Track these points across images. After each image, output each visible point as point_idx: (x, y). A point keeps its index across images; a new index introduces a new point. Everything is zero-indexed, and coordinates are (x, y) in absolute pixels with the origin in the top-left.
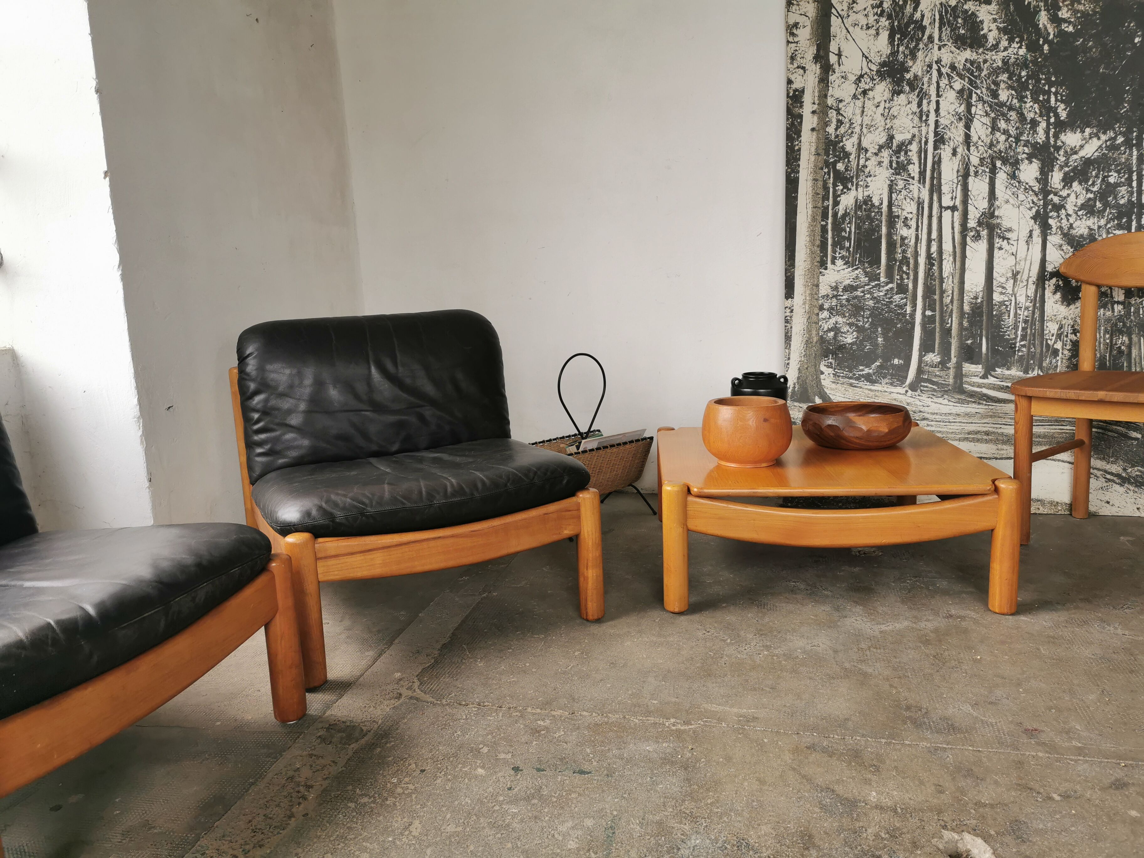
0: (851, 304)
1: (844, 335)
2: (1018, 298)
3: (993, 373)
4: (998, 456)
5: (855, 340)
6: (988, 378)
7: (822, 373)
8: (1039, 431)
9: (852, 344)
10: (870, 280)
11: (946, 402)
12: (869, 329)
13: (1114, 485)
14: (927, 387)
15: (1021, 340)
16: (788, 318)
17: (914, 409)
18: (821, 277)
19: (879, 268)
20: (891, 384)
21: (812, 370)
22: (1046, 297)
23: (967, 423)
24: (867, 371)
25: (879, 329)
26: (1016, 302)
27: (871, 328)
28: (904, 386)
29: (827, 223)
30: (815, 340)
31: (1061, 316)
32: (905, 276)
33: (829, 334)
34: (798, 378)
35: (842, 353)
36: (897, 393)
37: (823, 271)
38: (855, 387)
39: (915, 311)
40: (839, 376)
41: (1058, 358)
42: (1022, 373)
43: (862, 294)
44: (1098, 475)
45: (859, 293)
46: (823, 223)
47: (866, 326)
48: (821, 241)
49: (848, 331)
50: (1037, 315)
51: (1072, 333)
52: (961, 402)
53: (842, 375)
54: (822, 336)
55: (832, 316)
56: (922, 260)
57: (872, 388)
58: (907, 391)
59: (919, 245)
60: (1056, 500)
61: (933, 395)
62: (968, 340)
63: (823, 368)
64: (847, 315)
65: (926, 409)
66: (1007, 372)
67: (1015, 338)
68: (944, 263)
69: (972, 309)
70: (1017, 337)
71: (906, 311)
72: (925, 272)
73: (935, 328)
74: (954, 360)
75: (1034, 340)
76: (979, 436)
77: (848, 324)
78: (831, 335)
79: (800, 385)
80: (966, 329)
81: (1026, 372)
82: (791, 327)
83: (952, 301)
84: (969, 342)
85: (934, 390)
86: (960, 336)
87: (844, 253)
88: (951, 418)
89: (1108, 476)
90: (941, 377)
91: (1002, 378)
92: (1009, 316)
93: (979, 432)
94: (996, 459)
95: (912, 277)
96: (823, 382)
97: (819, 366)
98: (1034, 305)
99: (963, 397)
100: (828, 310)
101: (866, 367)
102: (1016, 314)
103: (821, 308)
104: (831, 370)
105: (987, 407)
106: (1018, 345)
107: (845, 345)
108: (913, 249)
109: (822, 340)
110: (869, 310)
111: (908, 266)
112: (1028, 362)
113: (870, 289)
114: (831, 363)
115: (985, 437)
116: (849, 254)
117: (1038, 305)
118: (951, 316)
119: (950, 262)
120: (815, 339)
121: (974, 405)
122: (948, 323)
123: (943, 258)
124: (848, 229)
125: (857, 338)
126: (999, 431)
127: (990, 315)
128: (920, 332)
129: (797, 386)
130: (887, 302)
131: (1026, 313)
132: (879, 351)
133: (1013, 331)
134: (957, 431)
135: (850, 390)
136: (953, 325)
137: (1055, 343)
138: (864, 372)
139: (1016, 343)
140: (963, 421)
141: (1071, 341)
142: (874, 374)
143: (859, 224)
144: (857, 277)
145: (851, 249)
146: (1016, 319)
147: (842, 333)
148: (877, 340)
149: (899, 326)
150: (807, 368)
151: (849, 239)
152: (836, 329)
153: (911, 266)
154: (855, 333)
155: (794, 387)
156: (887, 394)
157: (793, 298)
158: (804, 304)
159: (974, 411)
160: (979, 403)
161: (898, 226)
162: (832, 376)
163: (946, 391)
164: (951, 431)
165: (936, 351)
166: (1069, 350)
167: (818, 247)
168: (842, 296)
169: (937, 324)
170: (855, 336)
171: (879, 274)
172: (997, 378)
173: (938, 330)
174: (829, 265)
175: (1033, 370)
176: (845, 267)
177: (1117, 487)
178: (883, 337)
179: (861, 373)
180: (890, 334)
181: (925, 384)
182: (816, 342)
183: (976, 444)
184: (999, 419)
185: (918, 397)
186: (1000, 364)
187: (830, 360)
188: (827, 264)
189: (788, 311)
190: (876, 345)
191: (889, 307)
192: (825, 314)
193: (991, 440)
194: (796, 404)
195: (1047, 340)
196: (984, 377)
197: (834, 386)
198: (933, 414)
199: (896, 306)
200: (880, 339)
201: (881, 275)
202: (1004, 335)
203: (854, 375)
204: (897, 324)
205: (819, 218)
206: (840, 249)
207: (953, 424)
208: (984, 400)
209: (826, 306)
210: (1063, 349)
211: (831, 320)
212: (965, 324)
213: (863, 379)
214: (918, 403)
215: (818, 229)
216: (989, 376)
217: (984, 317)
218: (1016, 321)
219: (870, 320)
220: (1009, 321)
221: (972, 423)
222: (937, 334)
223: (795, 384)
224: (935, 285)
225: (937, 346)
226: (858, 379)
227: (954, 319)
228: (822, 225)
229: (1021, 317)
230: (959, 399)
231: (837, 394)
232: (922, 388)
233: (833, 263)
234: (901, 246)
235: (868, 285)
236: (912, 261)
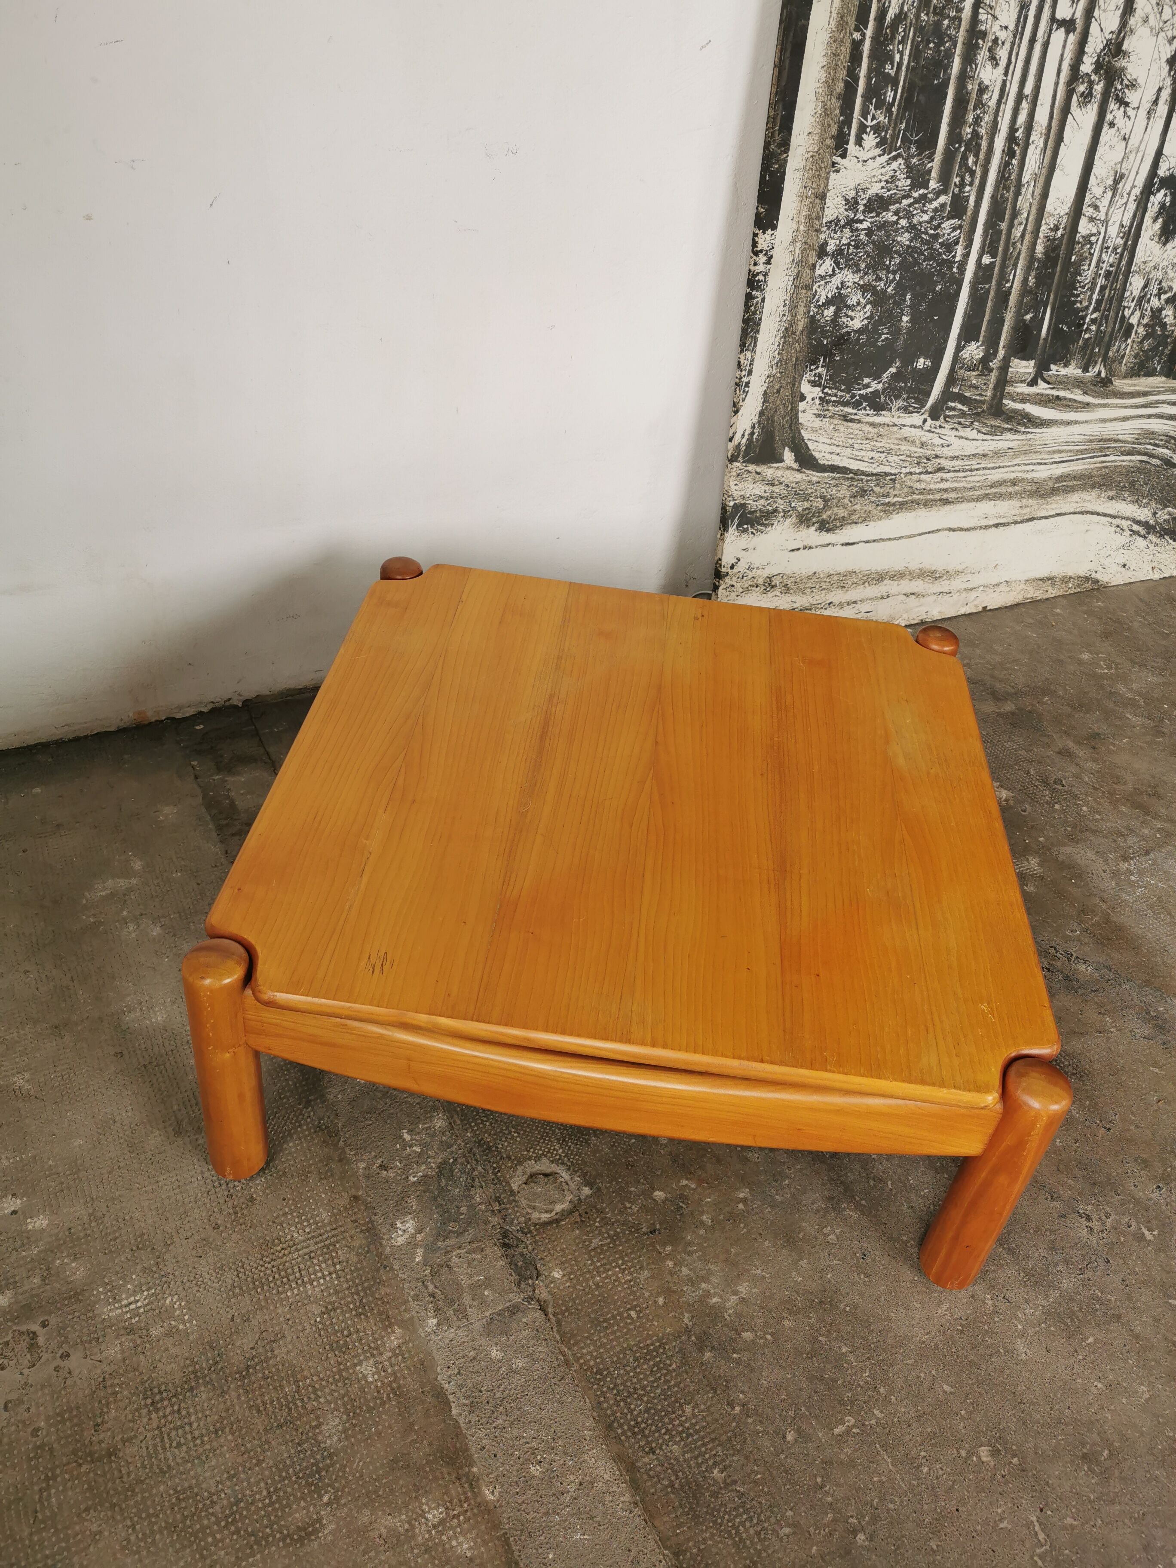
0: (874, 242)
1: (850, 313)
2: (1109, 229)
3: (1045, 374)
4: (1019, 519)
5: (866, 322)
6: (1036, 384)
7: (803, 398)
8: (1076, 468)
9: (860, 331)
10: (914, 186)
11: (973, 434)
12: (893, 296)
13: (1137, 537)
14: (954, 409)
15: (1094, 311)
16: (761, 277)
17: (929, 453)
18: (833, 176)
19: (931, 158)
20: (906, 410)
21: (786, 393)
22: (1144, 227)
23: (993, 468)
24: (876, 386)
25: (908, 297)
26: (1104, 237)
27: (897, 292)
28: (923, 411)
29: (863, 35)
30: (800, 328)
31: (1152, 264)
32: (968, 178)
33: (826, 313)
34: (761, 413)
35: (842, 353)
36: (911, 426)
37: (838, 159)
38: (851, 421)
39: (967, 255)
40: (828, 402)
41: (1129, 341)
42: (1080, 371)
43: (895, 218)
44: (1125, 528)
45: (890, 216)
46: (857, 36)
47: (889, 290)
48: (847, 83)
49: (858, 304)
50: (1124, 262)
51: (1155, 296)
52: (994, 431)
53: (834, 398)
54: (813, 317)
55: (837, 271)
56: (1000, 142)
57: (877, 420)
58: (925, 421)
59: (1002, 106)
60: (1070, 574)
61: (960, 423)
62: (1027, 313)
63: (806, 388)
64: (863, 266)
65: (946, 452)
66: (1063, 371)
67: (1087, 307)
68: (1031, 149)
69: (1046, 253)
70: (1090, 304)
71: (954, 257)
72: (999, 171)
73: (988, 291)
74: (1001, 352)
75: (1109, 310)
76: (1003, 489)
77: (862, 286)
78: (830, 312)
79: (762, 429)
80: (1030, 292)
81: (1085, 370)
82: (763, 300)
83: (1023, 236)
84: (1028, 317)
85: (963, 414)
86: (1020, 304)
87: (881, 118)
88: (974, 463)
89: (1136, 527)
90: (977, 388)
91: (1055, 383)
92: (1090, 265)
93: (1005, 481)
94: (1016, 523)
95: (977, 181)
96: (803, 418)
97: (800, 384)
98: (1126, 243)
99: (997, 422)
100: (833, 256)
101: (874, 380)
102: (1100, 260)
103: (822, 252)
104: (818, 389)
105: (1024, 437)
106: (1088, 320)
107: (848, 333)
108: (992, 117)
109: (813, 324)
110: (900, 256)
111: (977, 156)
112: (1093, 349)
113: (910, 205)
114: (820, 376)
115: (1011, 490)
116: (889, 121)
117: (1130, 243)
118: (1015, 266)
119: (1039, 149)
120: (801, 324)
121: (1009, 436)
122: (1008, 281)
123: (1032, 138)
124: (897, 57)
125: (870, 318)
126: (1030, 476)
127: (1067, 262)
128: (966, 300)
129: (756, 431)
130: (931, 236)
131: (1111, 260)
132: (900, 343)
133: (1089, 293)
134: (978, 485)
135: (842, 429)
136: (1015, 285)
137: (1133, 313)
138: (869, 390)
139: (1087, 315)
140: (989, 466)
141: (1151, 309)
142: (884, 390)
143: (919, 43)
144: (894, 179)
145: (894, 109)
146: (1098, 270)
147: (849, 307)
148: (901, 321)
149: (938, 288)
150: (778, 391)
151: (895, 82)
152: (838, 301)
153: (982, 156)
154: (869, 307)
155: (752, 434)
156: (896, 428)
157: (774, 228)
158: (793, 242)
159: (1005, 445)
160: (1016, 431)
161: (979, 58)
162: (817, 401)
163: (978, 414)
164: (969, 486)
165: (981, 338)
166: (1145, 326)
167: (838, 98)
168: (861, 222)
169: (994, 283)
170: (868, 314)
171: (930, 171)
172: (1049, 383)
173: (992, 294)
174: (851, 147)
175: (1096, 363)
176: (878, 151)
177: (1140, 542)
178: (912, 315)
179: (863, 392)
180: (923, 307)
181: (953, 404)
182: (802, 332)
183: (997, 502)
184: (1034, 456)
185: (938, 431)
186: (1058, 357)
187: (820, 370)
188: (847, 144)
189: (762, 259)
190: (895, 331)
191: (931, 248)
192: (827, 266)
193: (1016, 493)
194: (751, 467)
195: (1125, 307)
196: (1033, 383)
197: (817, 423)
198: (952, 458)
199: (942, 244)
200: (905, 319)
201: (934, 174)
202: (1075, 302)
203: (853, 396)
204: (936, 283)
205: (851, 21)
206: (876, 109)
207: (974, 473)
208: (1024, 425)
209: (831, 248)
210: (1138, 325)
211: (833, 279)
212: (1032, 281)
213: (865, 404)
214: (937, 441)
215: (845, 51)
216: (1040, 381)
217: (1059, 268)
218: (1096, 273)
219: (898, 277)
220: (1088, 273)
221: (999, 467)
222: (989, 304)
223: (753, 427)
224: (1007, 199)
225: (983, 328)
226: (857, 405)
227: (1018, 271)
228: (854, 40)
229: (1104, 265)
230: (992, 426)
231: (821, 439)
232: (947, 413)
233: (859, 142)
234: (975, 109)
235: (907, 196)
236: (984, 144)
